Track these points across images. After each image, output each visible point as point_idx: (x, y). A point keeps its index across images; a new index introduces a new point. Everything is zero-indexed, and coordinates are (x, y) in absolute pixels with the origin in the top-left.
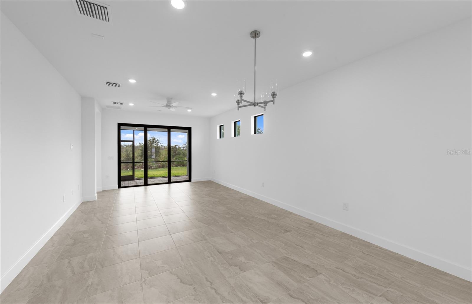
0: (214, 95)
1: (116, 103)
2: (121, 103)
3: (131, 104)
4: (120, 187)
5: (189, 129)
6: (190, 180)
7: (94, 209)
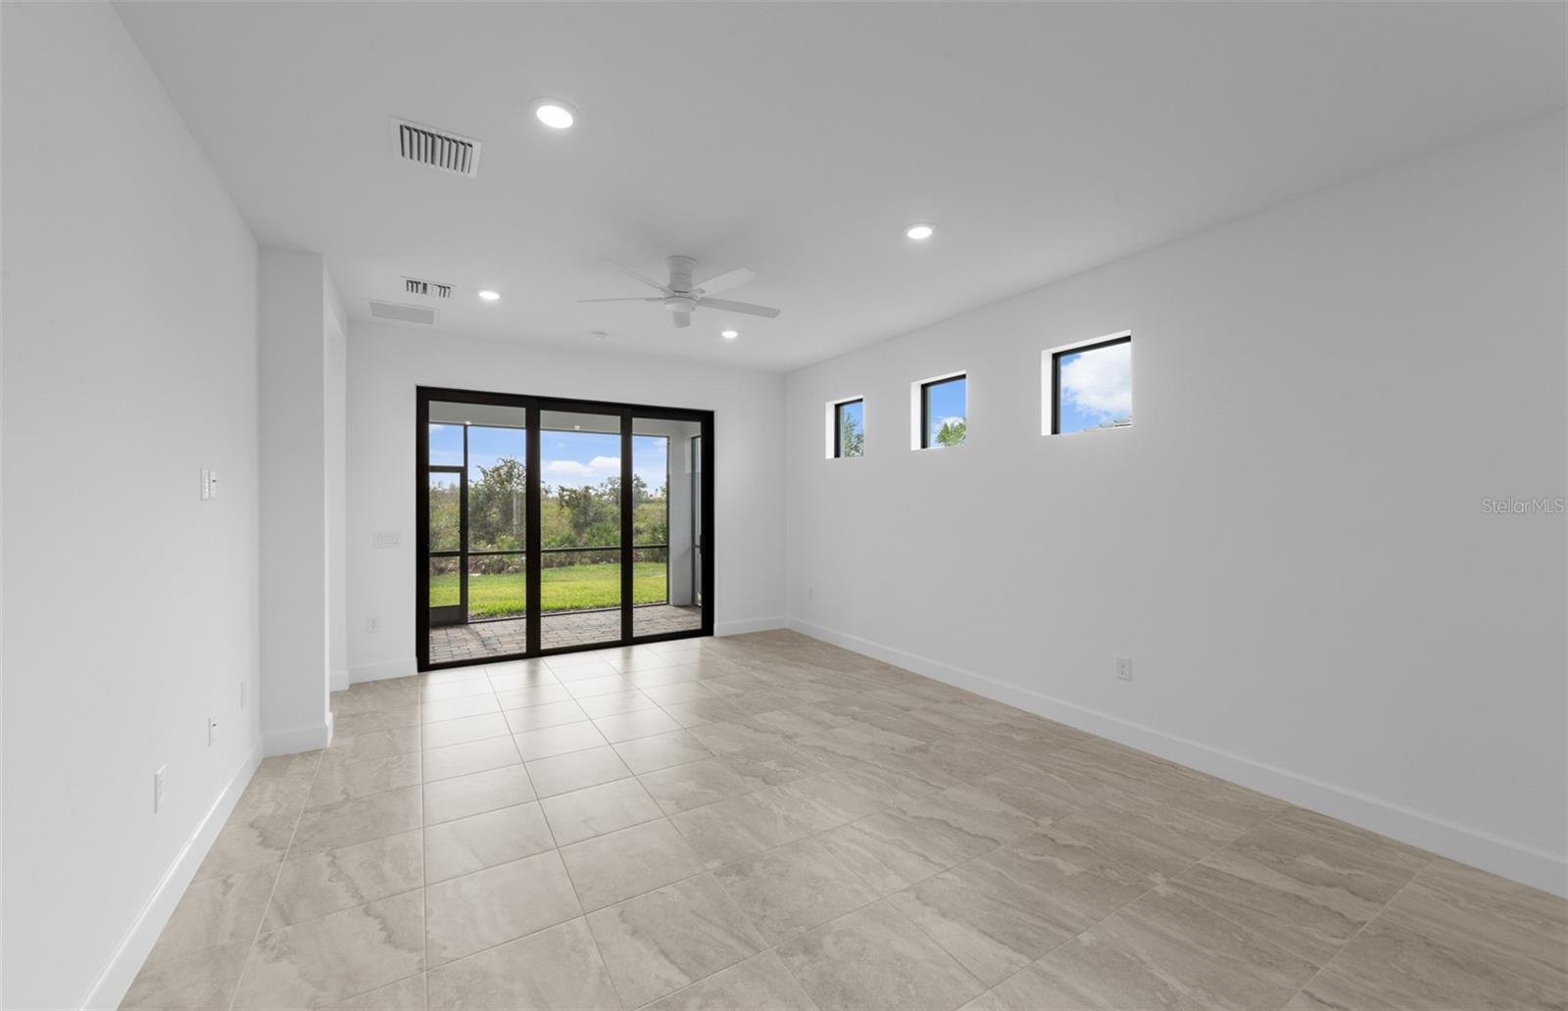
0: (920, 233)
1: (421, 287)
2: (444, 289)
3: (489, 296)
4: (425, 665)
5: (706, 419)
6: (707, 629)
7: (328, 809)
